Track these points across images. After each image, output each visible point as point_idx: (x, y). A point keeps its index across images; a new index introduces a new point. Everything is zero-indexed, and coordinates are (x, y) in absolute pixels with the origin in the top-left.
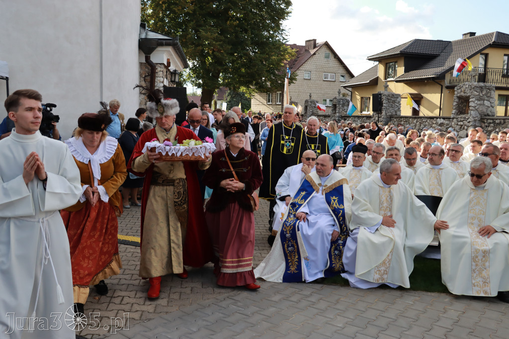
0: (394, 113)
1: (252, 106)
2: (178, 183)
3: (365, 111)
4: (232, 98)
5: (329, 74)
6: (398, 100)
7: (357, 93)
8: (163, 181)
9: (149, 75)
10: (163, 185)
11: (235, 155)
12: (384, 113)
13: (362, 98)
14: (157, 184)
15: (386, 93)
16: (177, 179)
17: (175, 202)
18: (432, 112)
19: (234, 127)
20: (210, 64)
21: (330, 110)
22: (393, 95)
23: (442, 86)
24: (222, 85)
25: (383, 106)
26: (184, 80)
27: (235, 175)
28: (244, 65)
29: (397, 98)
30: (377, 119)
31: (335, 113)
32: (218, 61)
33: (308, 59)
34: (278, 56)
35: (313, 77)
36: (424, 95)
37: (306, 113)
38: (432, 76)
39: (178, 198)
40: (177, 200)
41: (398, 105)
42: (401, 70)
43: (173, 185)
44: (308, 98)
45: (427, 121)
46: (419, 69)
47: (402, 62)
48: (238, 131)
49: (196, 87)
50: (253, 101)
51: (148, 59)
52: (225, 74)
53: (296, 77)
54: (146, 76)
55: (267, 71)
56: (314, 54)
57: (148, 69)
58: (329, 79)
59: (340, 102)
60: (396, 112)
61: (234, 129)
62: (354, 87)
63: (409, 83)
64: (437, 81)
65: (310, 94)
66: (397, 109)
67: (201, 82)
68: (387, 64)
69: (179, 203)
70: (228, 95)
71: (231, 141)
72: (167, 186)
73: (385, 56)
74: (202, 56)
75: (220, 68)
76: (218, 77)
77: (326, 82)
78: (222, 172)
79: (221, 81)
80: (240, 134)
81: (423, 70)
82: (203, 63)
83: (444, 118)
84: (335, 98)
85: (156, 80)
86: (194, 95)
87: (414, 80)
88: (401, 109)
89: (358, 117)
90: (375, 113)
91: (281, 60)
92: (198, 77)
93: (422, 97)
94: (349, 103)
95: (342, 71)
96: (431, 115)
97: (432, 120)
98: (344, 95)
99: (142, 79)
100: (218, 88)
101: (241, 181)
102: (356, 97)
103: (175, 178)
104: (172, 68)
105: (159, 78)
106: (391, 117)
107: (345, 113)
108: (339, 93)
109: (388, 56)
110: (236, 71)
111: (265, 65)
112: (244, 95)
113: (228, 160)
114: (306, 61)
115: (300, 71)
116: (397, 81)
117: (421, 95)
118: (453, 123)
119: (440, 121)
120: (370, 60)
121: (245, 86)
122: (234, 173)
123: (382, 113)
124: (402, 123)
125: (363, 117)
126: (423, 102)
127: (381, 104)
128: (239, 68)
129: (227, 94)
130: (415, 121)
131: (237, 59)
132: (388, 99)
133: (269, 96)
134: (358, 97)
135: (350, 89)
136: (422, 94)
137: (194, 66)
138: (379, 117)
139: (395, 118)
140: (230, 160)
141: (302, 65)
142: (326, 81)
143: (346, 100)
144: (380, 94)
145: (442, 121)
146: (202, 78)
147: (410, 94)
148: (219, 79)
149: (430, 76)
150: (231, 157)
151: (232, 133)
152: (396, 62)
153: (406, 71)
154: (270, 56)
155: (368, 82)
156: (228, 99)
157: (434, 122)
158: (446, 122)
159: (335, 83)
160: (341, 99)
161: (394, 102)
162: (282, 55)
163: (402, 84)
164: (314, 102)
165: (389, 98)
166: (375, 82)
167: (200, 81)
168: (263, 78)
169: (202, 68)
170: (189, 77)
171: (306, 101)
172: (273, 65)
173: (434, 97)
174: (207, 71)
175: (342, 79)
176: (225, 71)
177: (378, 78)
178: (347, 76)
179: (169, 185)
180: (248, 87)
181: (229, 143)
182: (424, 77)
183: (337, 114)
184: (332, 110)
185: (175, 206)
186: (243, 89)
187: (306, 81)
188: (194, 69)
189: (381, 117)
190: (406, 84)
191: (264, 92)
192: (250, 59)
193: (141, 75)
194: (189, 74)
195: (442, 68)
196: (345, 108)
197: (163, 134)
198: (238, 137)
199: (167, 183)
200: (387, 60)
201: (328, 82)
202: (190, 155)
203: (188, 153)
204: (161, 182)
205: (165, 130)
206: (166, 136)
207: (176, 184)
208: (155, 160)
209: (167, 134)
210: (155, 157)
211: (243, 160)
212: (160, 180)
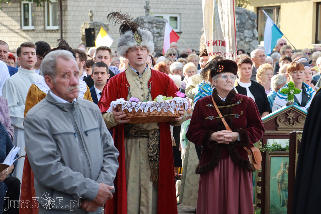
2: (153, 134)
8: (136, 133)
10: (136, 138)
11: (224, 100)
16: (151, 130)
17: (149, 156)
19: (221, 65)
27: (225, 123)
39: (153, 152)
40: (152, 155)
43: (148, 137)
48: (225, 70)
61: (222, 67)
69: (155, 157)
71: (217, 82)
72: (140, 138)
80: (228, 74)
101: (233, 130)
103: (149, 129)
113: (216, 106)
150: (219, 102)
151: (219, 73)
179: (143, 137)
181: (215, 84)
185: (150, 161)
197: (135, 78)
198: (225, 77)
199: (141, 134)
202: (159, 111)
203: (156, 108)
204: (134, 134)
205: (138, 73)
206: (138, 80)
207: (150, 136)
208: (121, 119)
209: (140, 78)
210: (120, 116)
211: (234, 105)
212: (132, 132)
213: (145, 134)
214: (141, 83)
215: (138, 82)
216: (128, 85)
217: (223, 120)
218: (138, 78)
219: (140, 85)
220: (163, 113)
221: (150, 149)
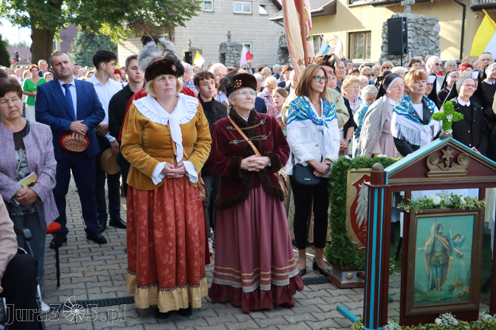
11: (246, 119)
19: (239, 79)
23: (464, 6)
27: (253, 147)
48: (244, 85)
61: (240, 82)
65: (229, 32)
71: (235, 99)
80: (248, 90)
101: (263, 154)
113: (237, 128)
140: (240, 127)
150: (241, 122)
151: (236, 89)
171: (223, 46)
198: (244, 93)
211: (258, 125)
217: (250, 143)
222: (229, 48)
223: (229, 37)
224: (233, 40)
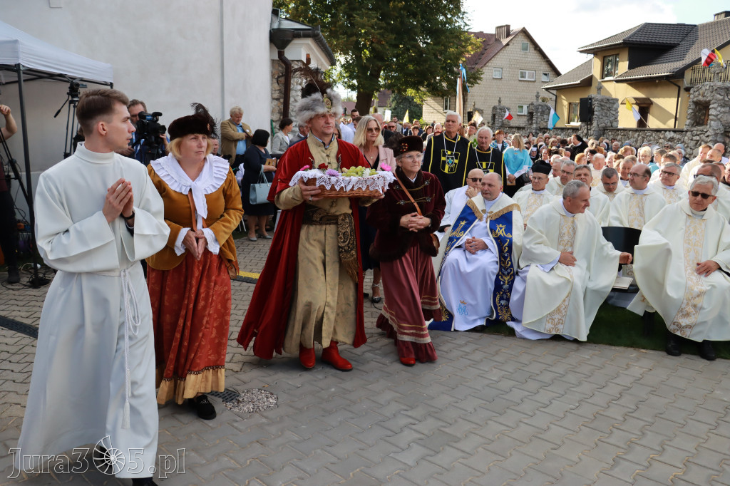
0: (609, 124)
1: (423, 114)
2: (343, 220)
3: (574, 121)
4: (398, 104)
5: (527, 72)
6: (615, 106)
7: (563, 97)
8: (321, 219)
9: (283, 75)
10: (321, 224)
11: (413, 181)
12: (595, 123)
13: (570, 104)
14: (311, 222)
15: (599, 97)
16: (340, 215)
17: (339, 247)
18: (664, 123)
19: (405, 143)
20: (368, 59)
21: (525, 119)
22: (608, 100)
23: (679, 87)
24: (385, 86)
25: (593, 114)
26: (334, 81)
27: (418, 208)
28: (411, 60)
29: (614, 103)
30: (585, 131)
31: (532, 124)
32: (378, 56)
33: (498, 52)
34: (457, 48)
35: (506, 75)
36: (654, 100)
37: (493, 123)
38: (666, 74)
39: (344, 242)
40: (342, 245)
41: (614, 113)
42: (623, 66)
43: (336, 223)
44: (497, 104)
45: (651, 135)
46: (648, 65)
47: (625, 55)
48: (410, 149)
49: (350, 90)
50: (425, 108)
51: (281, 55)
52: (387, 72)
53: (482, 76)
54: (279, 77)
55: (442, 68)
56: (508, 45)
57: (282, 68)
58: (527, 79)
59: (538, 109)
60: (611, 123)
61: (406, 146)
62: (559, 89)
63: (635, 83)
64: (673, 81)
65: (500, 98)
66: (613, 118)
67: (356, 84)
68: (604, 57)
69: (346, 248)
70: (393, 100)
71: (402, 162)
72: (326, 224)
73: (602, 47)
74: (357, 50)
75: (380, 64)
76: (378, 76)
77: (523, 83)
78: (399, 204)
79: (382, 82)
80: (414, 153)
81: (653, 66)
82: (358, 58)
83: (675, 131)
84: (532, 104)
85: (292, 82)
86: (349, 100)
87: (641, 79)
88: (619, 118)
89: (562, 129)
90: (583, 124)
91: (461, 54)
92: (351, 77)
93: (651, 103)
94: (550, 110)
95: (545, 67)
96: (662, 126)
97: (658, 133)
98: (544, 100)
99: (275, 81)
100: (378, 90)
101: (424, 215)
102: (562, 103)
103: (338, 213)
104: (313, 65)
105: (295, 80)
106: (604, 130)
107: (545, 124)
108: (537, 97)
109: (606, 46)
110: (401, 68)
111: (440, 60)
112: (413, 100)
113: (403, 188)
114: (496, 54)
115: (487, 68)
116: (617, 81)
117: (650, 100)
118: (686, 138)
119: (669, 135)
120: (581, 52)
121: (413, 89)
122: (416, 205)
123: (591, 124)
124: (619, 137)
125: (568, 129)
126: (653, 109)
127: (591, 111)
128: (405, 65)
129: (391, 99)
130: (636, 135)
131: (403, 53)
132: (601, 105)
133: (446, 101)
134: (566, 103)
135: (554, 92)
136: (652, 99)
137: (347, 62)
138: (588, 130)
139: (610, 131)
141: (491, 59)
142: (524, 81)
143: (547, 106)
144: (591, 99)
145: (672, 134)
146: (357, 77)
147: (635, 99)
148: (380, 79)
149: (663, 74)
150: (408, 184)
151: (402, 152)
152: (617, 55)
153: (631, 67)
154: (447, 47)
155: (579, 82)
156: (393, 106)
157: (662, 137)
158: (677, 136)
159: (535, 83)
160: (540, 105)
161: (609, 109)
162: (463, 47)
163: (624, 85)
164: (503, 109)
165: (603, 103)
166: (588, 82)
167: (355, 82)
168: (438, 78)
169: (357, 65)
170: (341, 76)
171: (494, 108)
172: (451, 60)
173: (667, 103)
174: (363, 69)
175: (544, 79)
176: (388, 68)
177: (591, 78)
178: (551, 74)
179: (330, 224)
180: (418, 90)
181: (400, 165)
182: (655, 75)
183: (534, 126)
184: (528, 120)
185: (339, 252)
186: (410, 92)
187: (495, 81)
188: (346, 67)
189: (590, 130)
190: (630, 84)
191: (439, 96)
192: (420, 52)
193: (273, 76)
194: (341, 73)
195: (681, 62)
196: (545, 116)
197: (320, 149)
198: (411, 156)
199: (328, 220)
200: (606, 52)
201: (526, 83)
202: (364, 189)
203: (361, 186)
204: (318, 220)
205: (324, 144)
206: (324, 152)
207: (340, 222)
208: (312, 196)
209: (326, 149)
210: (313, 192)
211: (423, 186)
212: (317, 217)
213: (333, 220)
214: (328, 156)
215: (325, 155)
216: (312, 158)
218: (324, 149)
219: (327, 158)
220: (368, 191)
221: (341, 238)
222: (498, 110)
223: (500, 102)
224: (503, 104)
